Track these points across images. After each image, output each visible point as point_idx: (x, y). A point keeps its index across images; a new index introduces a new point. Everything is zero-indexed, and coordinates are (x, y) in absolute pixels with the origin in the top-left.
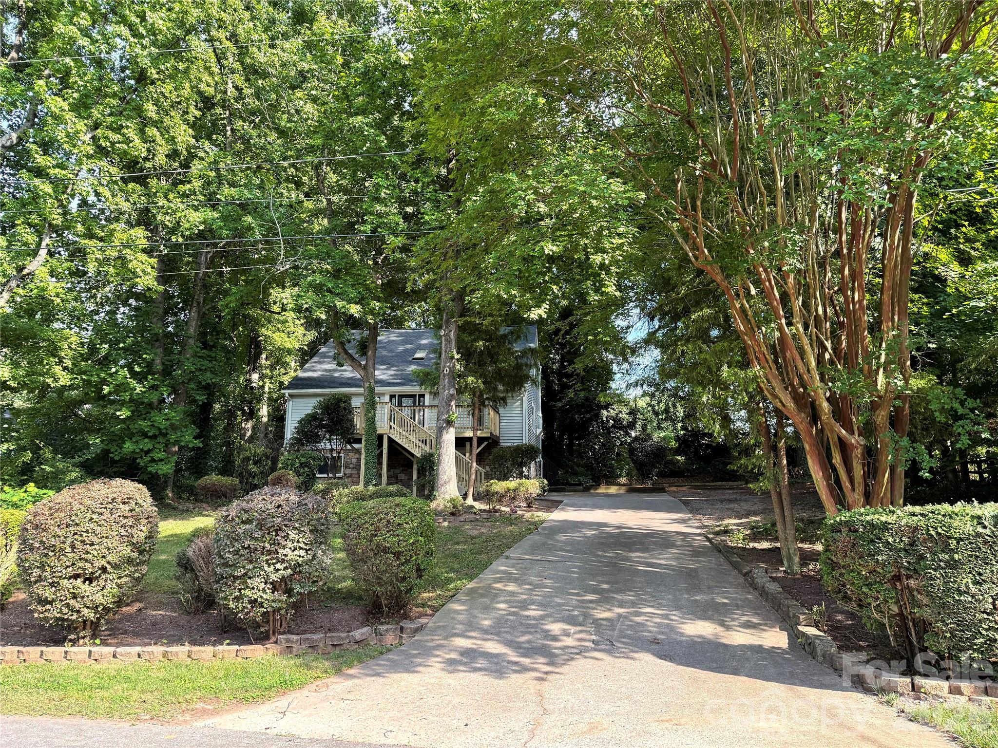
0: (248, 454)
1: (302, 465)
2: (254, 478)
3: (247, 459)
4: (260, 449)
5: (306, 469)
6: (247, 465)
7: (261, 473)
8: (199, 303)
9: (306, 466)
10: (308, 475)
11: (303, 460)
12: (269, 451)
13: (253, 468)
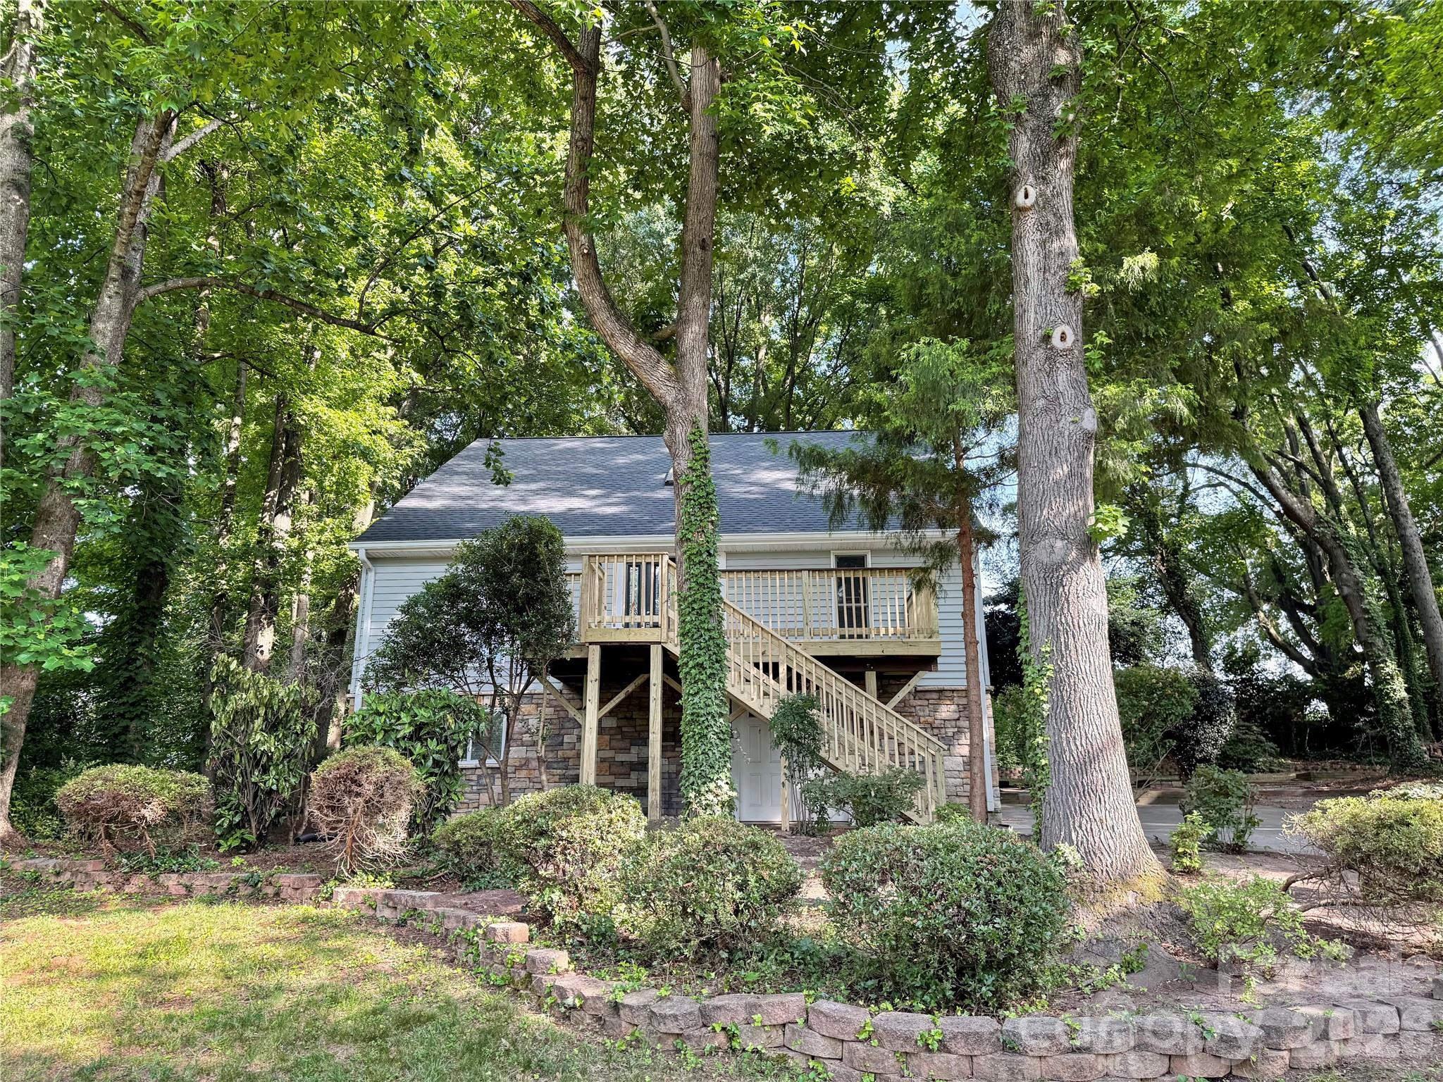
0: (249, 698)
1: (419, 732)
2: (265, 770)
3: (248, 714)
4: (286, 689)
5: (432, 744)
6: (247, 734)
7: (288, 756)
8: (126, 273)
9: (432, 735)
10: (437, 764)
11: (423, 714)
12: (311, 692)
13: (268, 744)
